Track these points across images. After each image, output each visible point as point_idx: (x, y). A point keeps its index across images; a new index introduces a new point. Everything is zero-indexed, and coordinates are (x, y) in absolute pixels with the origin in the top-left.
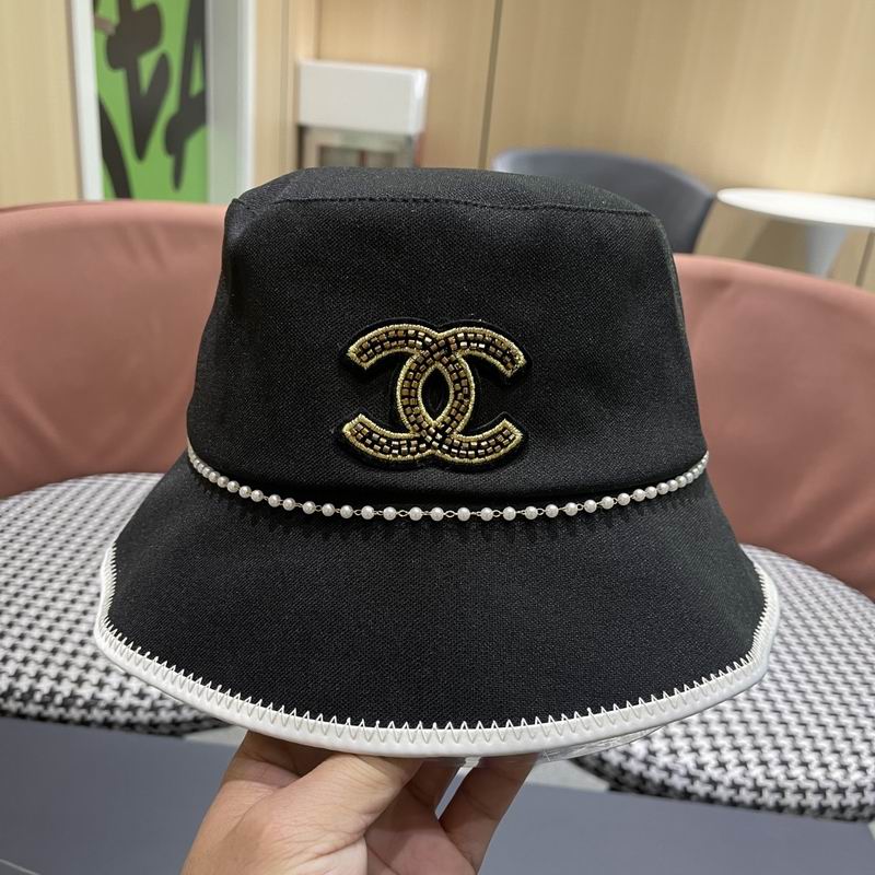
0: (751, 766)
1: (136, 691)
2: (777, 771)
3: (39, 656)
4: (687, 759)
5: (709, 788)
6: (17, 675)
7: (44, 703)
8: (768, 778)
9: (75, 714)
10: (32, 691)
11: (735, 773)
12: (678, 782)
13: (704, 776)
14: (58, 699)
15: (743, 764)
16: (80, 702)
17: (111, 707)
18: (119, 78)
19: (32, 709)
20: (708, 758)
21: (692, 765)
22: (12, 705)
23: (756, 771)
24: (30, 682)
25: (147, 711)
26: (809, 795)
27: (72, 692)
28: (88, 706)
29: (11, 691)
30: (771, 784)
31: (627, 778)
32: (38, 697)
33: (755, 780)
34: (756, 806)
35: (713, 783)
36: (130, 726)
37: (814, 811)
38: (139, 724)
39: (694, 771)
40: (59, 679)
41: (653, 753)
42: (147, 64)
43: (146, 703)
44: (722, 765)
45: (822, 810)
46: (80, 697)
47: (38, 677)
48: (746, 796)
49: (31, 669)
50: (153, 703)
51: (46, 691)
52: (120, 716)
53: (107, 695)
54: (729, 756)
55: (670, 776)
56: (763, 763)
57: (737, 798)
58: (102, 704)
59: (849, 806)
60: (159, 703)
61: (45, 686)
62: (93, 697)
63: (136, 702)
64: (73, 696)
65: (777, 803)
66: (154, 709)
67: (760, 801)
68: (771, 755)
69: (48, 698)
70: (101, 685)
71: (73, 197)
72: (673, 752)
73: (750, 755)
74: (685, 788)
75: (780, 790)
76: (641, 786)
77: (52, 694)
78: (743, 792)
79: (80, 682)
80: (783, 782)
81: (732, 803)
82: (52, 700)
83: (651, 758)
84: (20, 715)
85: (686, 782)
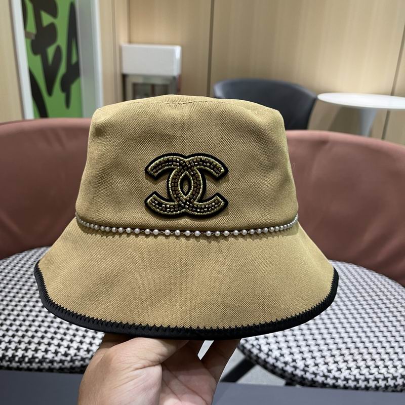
0: (352, 369)
1: (63, 353)
2: (365, 371)
3: (16, 339)
4: (323, 368)
5: (334, 381)
6: (6, 349)
7: (20, 362)
8: (361, 374)
9: (35, 366)
10: (14, 356)
11: (346, 373)
12: (320, 379)
13: (331, 375)
14: (27, 359)
15: (349, 368)
16: (37, 360)
17: (52, 362)
18: (38, 59)
19: (14, 365)
20: (333, 367)
21: (325, 371)
22: (5, 364)
23: (355, 372)
24: (12, 352)
25: (69, 362)
26: (380, 381)
27: (33, 355)
28: (41, 362)
29: (4, 356)
30: (362, 377)
31: (296, 378)
32: (17, 359)
33: (355, 376)
34: (356, 388)
35: (336, 379)
36: (61, 370)
37: (383, 388)
38: (66, 368)
39: (327, 374)
40: (26, 350)
41: (307, 366)
42: (51, 51)
43: (69, 358)
44: (339, 370)
45: (387, 387)
46: (37, 357)
47: (16, 349)
48: (351, 384)
49: (13, 346)
50: (72, 358)
51: (20, 356)
52: (56, 365)
53: (50, 356)
54: (342, 365)
55: (316, 377)
56: (358, 367)
57: (347, 385)
58: (48, 360)
59: (399, 385)
60: (74, 358)
61: (20, 353)
62: (43, 357)
63: (64, 358)
64: (34, 358)
65: (366, 386)
66: (72, 361)
67: (358, 385)
68: (361, 364)
69: (22, 359)
70: (46, 351)
71: (20, 118)
72: (316, 365)
73: (352, 364)
74: (323, 382)
75: (367, 380)
76: (303, 382)
77: (23, 357)
78: (350, 382)
79: (36, 350)
80: (368, 376)
81: (345, 388)
82: (24, 360)
83: (306, 369)
84: (9, 368)
85: (323, 379)
